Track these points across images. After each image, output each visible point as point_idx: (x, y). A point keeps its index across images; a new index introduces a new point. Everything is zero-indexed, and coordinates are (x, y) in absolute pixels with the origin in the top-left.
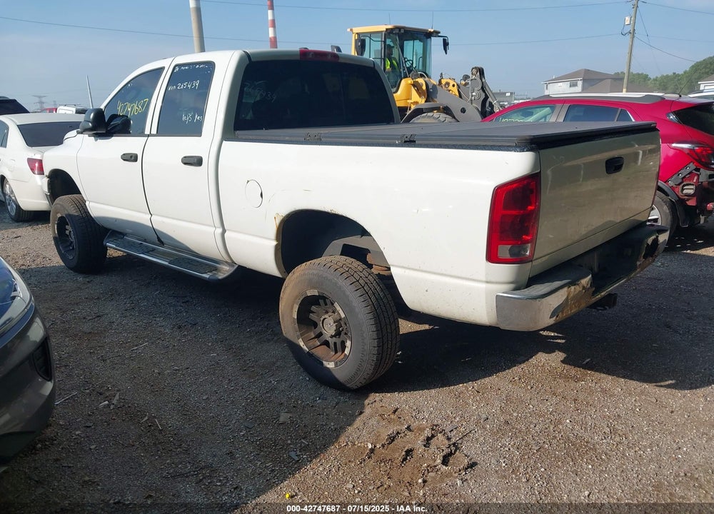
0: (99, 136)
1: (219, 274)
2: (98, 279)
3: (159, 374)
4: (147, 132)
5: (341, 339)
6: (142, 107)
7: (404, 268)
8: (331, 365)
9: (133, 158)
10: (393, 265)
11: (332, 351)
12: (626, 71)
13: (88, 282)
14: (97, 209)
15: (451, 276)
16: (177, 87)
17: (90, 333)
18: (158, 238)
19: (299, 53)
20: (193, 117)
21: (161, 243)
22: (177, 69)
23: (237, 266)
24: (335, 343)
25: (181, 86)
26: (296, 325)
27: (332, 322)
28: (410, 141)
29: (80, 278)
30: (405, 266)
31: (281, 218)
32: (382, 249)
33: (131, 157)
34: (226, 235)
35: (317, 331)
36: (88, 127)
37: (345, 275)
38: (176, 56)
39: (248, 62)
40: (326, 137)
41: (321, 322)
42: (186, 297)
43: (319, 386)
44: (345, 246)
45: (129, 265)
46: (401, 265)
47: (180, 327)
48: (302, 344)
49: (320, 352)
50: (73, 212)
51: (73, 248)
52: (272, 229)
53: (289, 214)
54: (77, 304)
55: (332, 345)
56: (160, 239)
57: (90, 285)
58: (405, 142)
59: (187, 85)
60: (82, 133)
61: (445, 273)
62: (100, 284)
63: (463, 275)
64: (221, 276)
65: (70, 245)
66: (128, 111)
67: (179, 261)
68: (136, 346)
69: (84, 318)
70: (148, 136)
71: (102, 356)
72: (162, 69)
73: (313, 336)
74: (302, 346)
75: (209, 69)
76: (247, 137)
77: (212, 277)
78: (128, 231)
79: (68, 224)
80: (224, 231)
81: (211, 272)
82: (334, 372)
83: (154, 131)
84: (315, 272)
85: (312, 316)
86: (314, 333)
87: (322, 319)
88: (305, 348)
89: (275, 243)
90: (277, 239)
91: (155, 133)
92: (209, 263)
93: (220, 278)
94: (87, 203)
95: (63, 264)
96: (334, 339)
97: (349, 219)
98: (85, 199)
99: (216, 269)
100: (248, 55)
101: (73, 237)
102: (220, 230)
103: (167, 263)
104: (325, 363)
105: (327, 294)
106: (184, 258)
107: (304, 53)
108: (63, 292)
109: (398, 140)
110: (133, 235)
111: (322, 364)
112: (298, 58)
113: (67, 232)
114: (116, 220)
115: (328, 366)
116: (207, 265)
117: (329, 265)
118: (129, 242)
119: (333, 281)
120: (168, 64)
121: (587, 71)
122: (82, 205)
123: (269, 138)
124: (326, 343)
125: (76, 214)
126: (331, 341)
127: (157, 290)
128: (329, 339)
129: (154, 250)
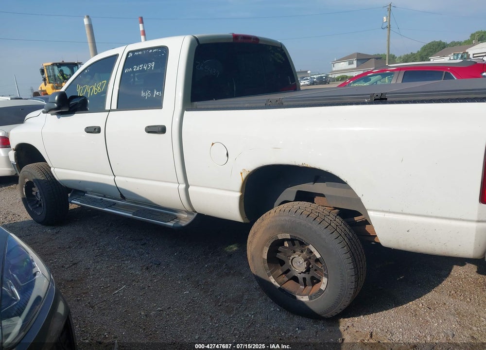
0: (61, 114)
1: (181, 221)
2: (65, 229)
3: (146, 316)
4: (107, 107)
5: (310, 275)
6: (101, 87)
7: (383, 211)
8: (305, 299)
9: (97, 130)
10: (371, 210)
11: (302, 285)
12: (386, 53)
13: (56, 233)
14: (61, 173)
15: (436, 217)
16: (133, 69)
17: (72, 280)
18: (121, 194)
19: (232, 37)
20: (152, 93)
21: (123, 197)
22: (131, 55)
23: (196, 214)
24: (304, 279)
25: (136, 68)
26: (266, 265)
27: (302, 260)
28: (381, 99)
29: (49, 230)
30: (384, 210)
31: (248, 173)
32: (360, 196)
33: (95, 129)
34: (190, 189)
35: (285, 268)
36: (53, 107)
37: (318, 220)
38: (128, 44)
39: (197, 44)
40: (287, 101)
41: (290, 261)
42: (142, 240)
43: (291, 316)
44: (299, 193)
45: (84, 215)
46: (381, 209)
47: (147, 268)
48: (273, 280)
49: (290, 286)
50: (40, 177)
51: (40, 205)
52: (237, 182)
53: (255, 170)
54: (53, 254)
55: (301, 280)
56: (123, 195)
57: (58, 235)
58: (375, 100)
59: (143, 67)
60: (47, 112)
61: (431, 214)
62: (66, 234)
63: (451, 216)
64: (184, 223)
65: (37, 203)
66: (87, 93)
67: (139, 212)
68: (117, 289)
69: (63, 267)
70: (109, 111)
71: (89, 303)
72: (116, 56)
73: (281, 273)
74: (273, 283)
75: (162, 52)
76: (206, 107)
77: (176, 225)
78: (87, 189)
79: (34, 187)
80: (187, 186)
81: (173, 220)
82: (309, 305)
83: (114, 107)
84: (287, 218)
85: (280, 256)
86: (282, 270)
87: (291, 258)
88: (276, 284)
89: (239, 194)
90: (242, 191)
91: (115, 108)
92: (169, 213)
93: (183, 225)
94: (52, 169)
95: (30, 218)
96: (303, 275)
97: (323, 171)
98: (50, 165)
99: (176, 218)
100: (197, 39)
101: (39, 197)
102: (183, 186)
103: (131, 215)
104: (298, 297)
105: (299, 236)
106: (144, 210)
107: (236, 37)
108: (38, 244)
109: (367, 98)
110: (92, 192)
111: (295, 298)
112: (232, 41)
113: (34, 193)
114: (80, 182)
115: (302, 300)
116: (167, 214)
117: (299, 211)
118: (91, 198)
119: (307, 226)
120: (122, 52)
121: (359, 54)
122: (47, 171)
123: (229, 106)
124: (295, 279)
125: (43, 178)
126: (300, 277)
127: (116, 236)
128: (299, 276)
129: (115, 204)
